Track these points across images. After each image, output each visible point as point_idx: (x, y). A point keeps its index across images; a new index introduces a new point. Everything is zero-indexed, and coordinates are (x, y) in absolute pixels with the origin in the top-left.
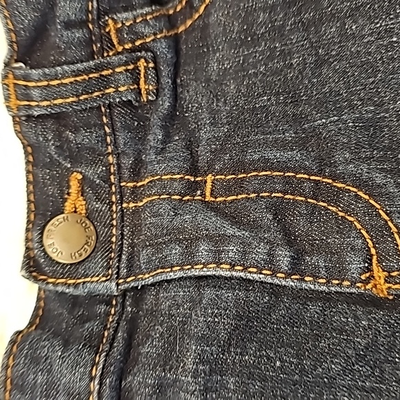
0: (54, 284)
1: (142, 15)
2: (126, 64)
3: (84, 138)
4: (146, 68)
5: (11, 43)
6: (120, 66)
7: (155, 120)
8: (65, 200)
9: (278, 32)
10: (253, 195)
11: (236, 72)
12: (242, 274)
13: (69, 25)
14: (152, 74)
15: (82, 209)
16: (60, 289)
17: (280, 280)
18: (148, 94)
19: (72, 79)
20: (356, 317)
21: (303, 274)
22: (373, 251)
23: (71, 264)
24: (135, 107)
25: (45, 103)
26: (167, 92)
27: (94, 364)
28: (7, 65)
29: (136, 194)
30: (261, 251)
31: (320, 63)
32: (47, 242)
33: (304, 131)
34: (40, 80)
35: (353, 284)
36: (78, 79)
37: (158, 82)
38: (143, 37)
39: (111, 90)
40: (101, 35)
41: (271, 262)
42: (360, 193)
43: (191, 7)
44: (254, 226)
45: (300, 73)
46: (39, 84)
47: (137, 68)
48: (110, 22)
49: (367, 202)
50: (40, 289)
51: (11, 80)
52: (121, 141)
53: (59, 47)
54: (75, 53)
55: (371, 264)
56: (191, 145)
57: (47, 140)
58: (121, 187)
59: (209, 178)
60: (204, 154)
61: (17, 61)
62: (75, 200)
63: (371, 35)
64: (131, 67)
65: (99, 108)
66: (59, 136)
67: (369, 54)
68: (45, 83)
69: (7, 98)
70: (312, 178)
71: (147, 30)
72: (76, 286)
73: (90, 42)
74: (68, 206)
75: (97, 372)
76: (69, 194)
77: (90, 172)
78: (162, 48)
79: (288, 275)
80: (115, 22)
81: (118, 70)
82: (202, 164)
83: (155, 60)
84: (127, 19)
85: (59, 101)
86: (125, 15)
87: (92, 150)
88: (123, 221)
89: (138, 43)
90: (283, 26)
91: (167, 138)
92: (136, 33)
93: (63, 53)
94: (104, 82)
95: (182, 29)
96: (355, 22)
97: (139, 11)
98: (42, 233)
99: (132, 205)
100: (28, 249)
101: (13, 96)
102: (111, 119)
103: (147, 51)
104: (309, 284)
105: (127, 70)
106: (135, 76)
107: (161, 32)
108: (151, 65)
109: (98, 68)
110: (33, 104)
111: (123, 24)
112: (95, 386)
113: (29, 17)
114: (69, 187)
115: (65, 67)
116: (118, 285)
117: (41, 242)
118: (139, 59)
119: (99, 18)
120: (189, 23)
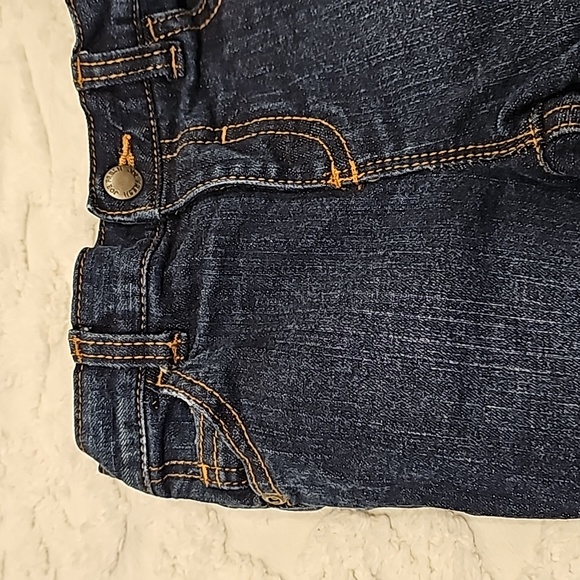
0: (112, 215)
1: (172, 14)
2: (161, 49)
3: (133, 105)
4: (176, 52)
5: (79, 35)
6: (156, 50)
7: (184, 90)
8: (119, 156)
9: (269, 21)
10: (254, 135)
11: (242, 53)
12: (244, 181)
13: (119, 21)
14: (180, 57)
15: (131, 163)
16: (117, 218)
17: (271, 184)
18: (178, 72)
19: (122, 60)
20: (322, 205)
21: (286, 180)
22: (331, 158)
23: (125, 201)
24: (168, 83)
25: (103, 78)
26: (192, 71)
27: (143, 257)
28: (75, 52)
29: (172, 148)
30: (257, 166)
31: (297, 39)
32: (106, 184)
33: (289, 88)
34: (99, 61)
35: (319, 182)
36: (127, 59)
37: (185, 63)
38: (173, 30)
39: (150, 68)
40: (143, 30)
41: (264, 172)
42: (323, 122)
43: (208, 10)
44: (254, 153)
45: (285, 48)
46: (99, 64)
47: (169, 52)
48: (149, 20)
49: (327, 126)
50: (102, 221)
51: (78, 64)
52: (159, 108)
53: (113, 38)
54: (124, 41)
55: (330, 167)
56: (211, 107)
57: (106, 108)
58: (160, 144)
59: (224, 129)
60: (219, 111)
61: (82, 50)
62: (126, 157)
63: (326, 15)
64: (165, 51)
65: (142, 82)
66: (114, 104)
67: (327, 28)
68: (103, 63)
69: (76, 77)
70: (294, 118)
71: (175, 25)
72: (129, 215)
73: (134, 34)
74: (121, 161)
75: (146, 262)
76: (122, 151)
77: (137, 132)
78: (187, 38)
79: (276, 181)
80: (153, 20)
81: (156, 53)
82: (219, 119)
83: (182, 46)
84: (161, 17)
85: (113, 76)
86: (159, 14)
87: (138, 115)
88: (162, 168)
89: (169, 34)
90: (271, 16)
91: (193, 103)
92: (168, 27)
93: (116, 42)
94: (146, 62)
95: (203, 26)
96: (316, 8)
97: (170, 12)
98: (102, 179)
99: (169, 156)
100: (91, 192)
101: (80, 75)
102: (152, 92)
103: (176, 40)
104: (290, 185)
105: (161, 53)
106: (168, 58)
107: (186, 27)
108: (180, 50)
109: (141, 52)
110: (95, 79)
111: (158, 21)
112: (144, 271)
113: (91, 15)
114: (122, 146)
115: (118, 51)
116: (160, 211)
117: (102, 185)
118: (170, 46)
119: (141, 18)
120: (208, 21)
